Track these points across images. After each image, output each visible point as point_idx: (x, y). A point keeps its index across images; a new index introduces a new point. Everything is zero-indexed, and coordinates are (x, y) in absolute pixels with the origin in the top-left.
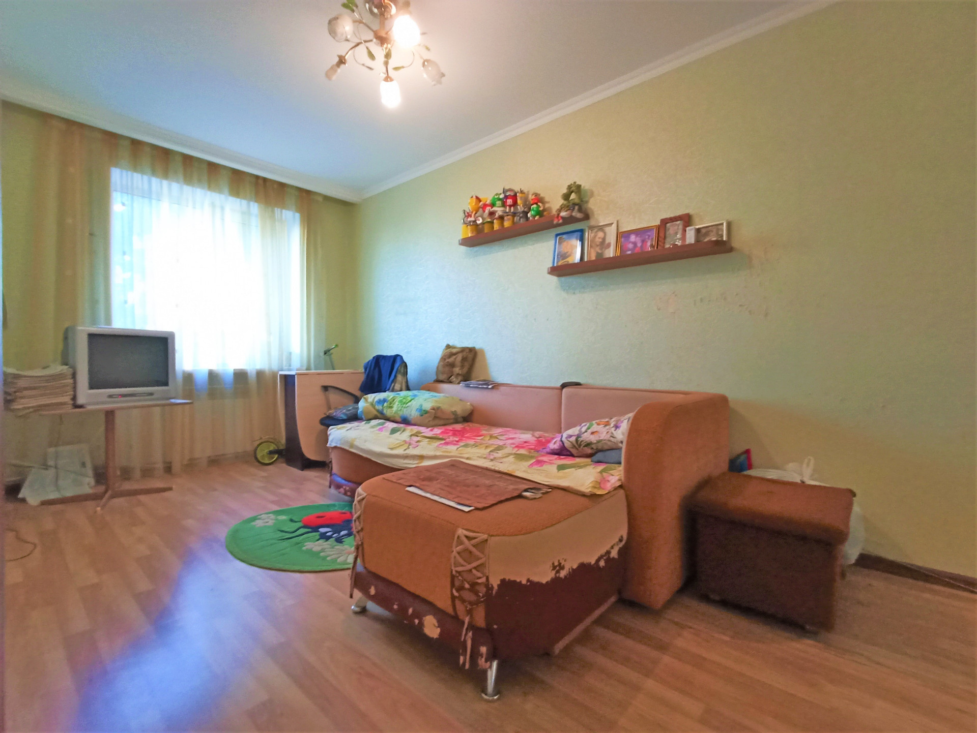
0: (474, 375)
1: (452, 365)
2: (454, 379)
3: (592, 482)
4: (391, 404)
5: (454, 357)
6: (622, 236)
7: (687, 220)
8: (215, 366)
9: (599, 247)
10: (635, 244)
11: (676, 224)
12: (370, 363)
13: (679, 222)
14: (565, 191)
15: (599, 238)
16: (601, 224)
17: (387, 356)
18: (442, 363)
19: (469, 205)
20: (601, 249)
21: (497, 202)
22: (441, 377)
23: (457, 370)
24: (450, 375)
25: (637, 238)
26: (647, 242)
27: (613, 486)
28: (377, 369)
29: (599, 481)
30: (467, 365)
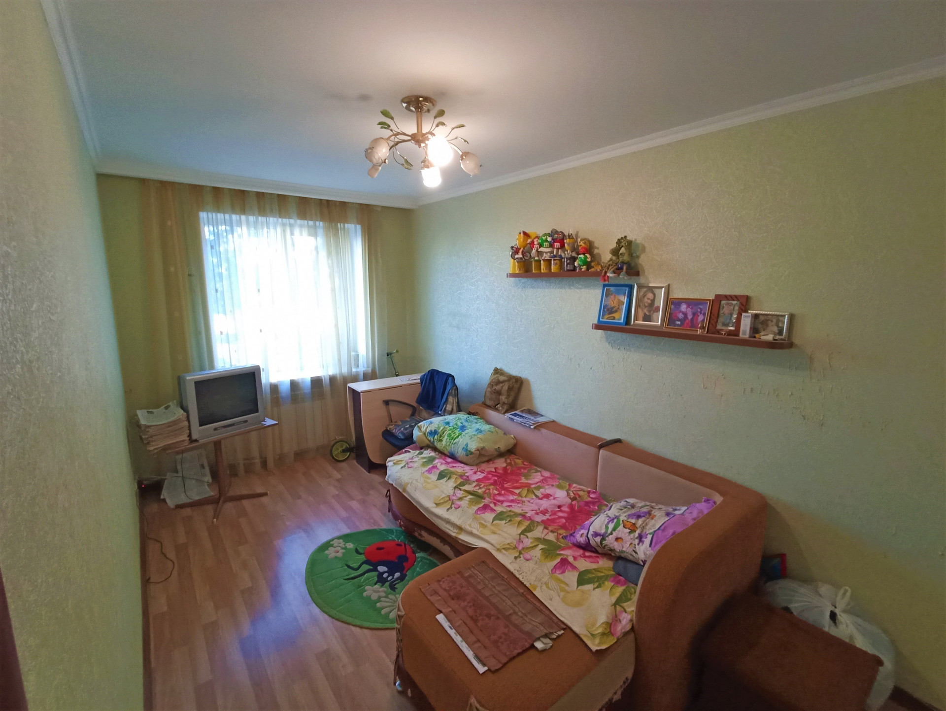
0: (519, 403)
1: (499, 393)
2: (500, 408)
3: (603, 623)
4: (441, 437)
5: (501, 385)
6: (672, 303)
7: (745, 303)
8: (296, 377)
9: (647, 308)
10: (685, 314)
11: (732, 304)
12: (425, 376)
13: (734, 302)
14: (614, 245)
15: (648, 299)
16: (651, 285)
17: (441, 372)
18: (489, 389)
19: (516, 241)
20: (650, 311)
21: (544, 243)
22: (488, 403)
23: (503, 398)
24: (496, 403)
25: (689, 309)
26: (698, 316)
27: (623, 631)
28: (432, 384)
29: (610, 622)
30: (513, 394)
